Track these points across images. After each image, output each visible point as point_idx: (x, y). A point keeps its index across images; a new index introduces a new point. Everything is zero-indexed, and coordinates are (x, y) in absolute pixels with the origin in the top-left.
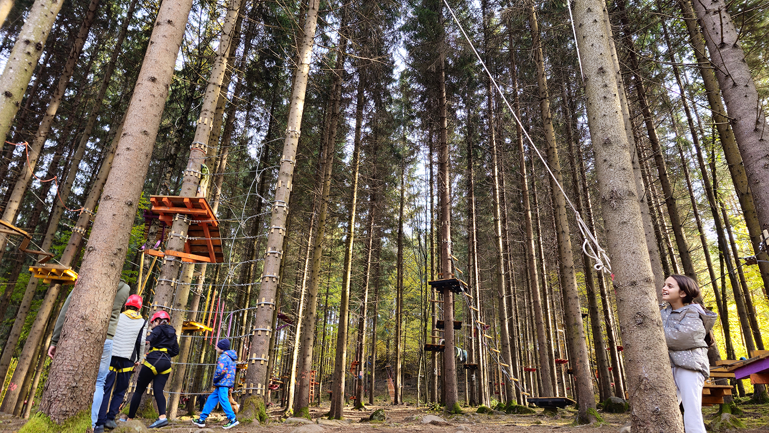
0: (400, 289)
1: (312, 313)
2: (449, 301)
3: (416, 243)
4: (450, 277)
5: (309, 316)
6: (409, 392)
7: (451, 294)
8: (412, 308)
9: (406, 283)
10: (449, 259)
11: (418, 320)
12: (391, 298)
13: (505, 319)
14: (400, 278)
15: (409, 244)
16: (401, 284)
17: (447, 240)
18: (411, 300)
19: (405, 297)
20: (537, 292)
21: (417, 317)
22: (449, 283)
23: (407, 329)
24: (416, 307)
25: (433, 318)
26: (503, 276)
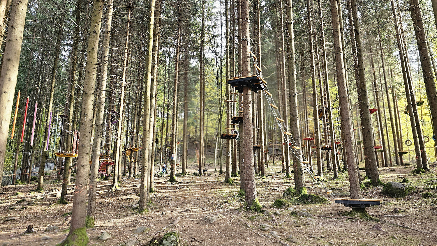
0: (202, 93)
2: (248, 98)
4: (250, 75)
7: (250, 92)
8: (211, 107)
9: (207, 90)
10: (249, 57)
11: (215, 114)
12: (196, 101)
14: (202, 88)
16: (204, 90)
17: (246, 37)
18: (210, 101)
19: (206, 100)
21: (215, 113)
22: (249, 81)
23: (209, 120)
24: (214, 106)
25: (228, 114)
26: (295, 76)
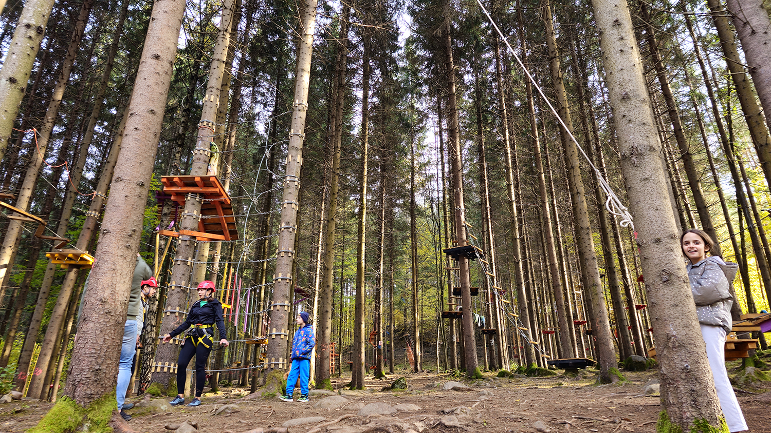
0: (415, 258)
1: (328, 286)
2: (464, 267)
3: (429, 212)
4: (465, 244)
5: (326, 289)
6: (428, 359)
7: (467, 260)
8: (427, 277)
9: (420, 252)
10: (463, 226)
11: (434, 288)
12: (406, 268)
13: (522, 283)
14: (414, 247)
15: (421, 213)
16: (416, 253)
17: (460, 207)
18: (426, 268)
19: (420, 266)
20: (553, 255)
21: (433, 286)
22: (464, 250)
23: (424, 297)
24: (431, 276)
25: (450, 285)
26: (518, 241)
